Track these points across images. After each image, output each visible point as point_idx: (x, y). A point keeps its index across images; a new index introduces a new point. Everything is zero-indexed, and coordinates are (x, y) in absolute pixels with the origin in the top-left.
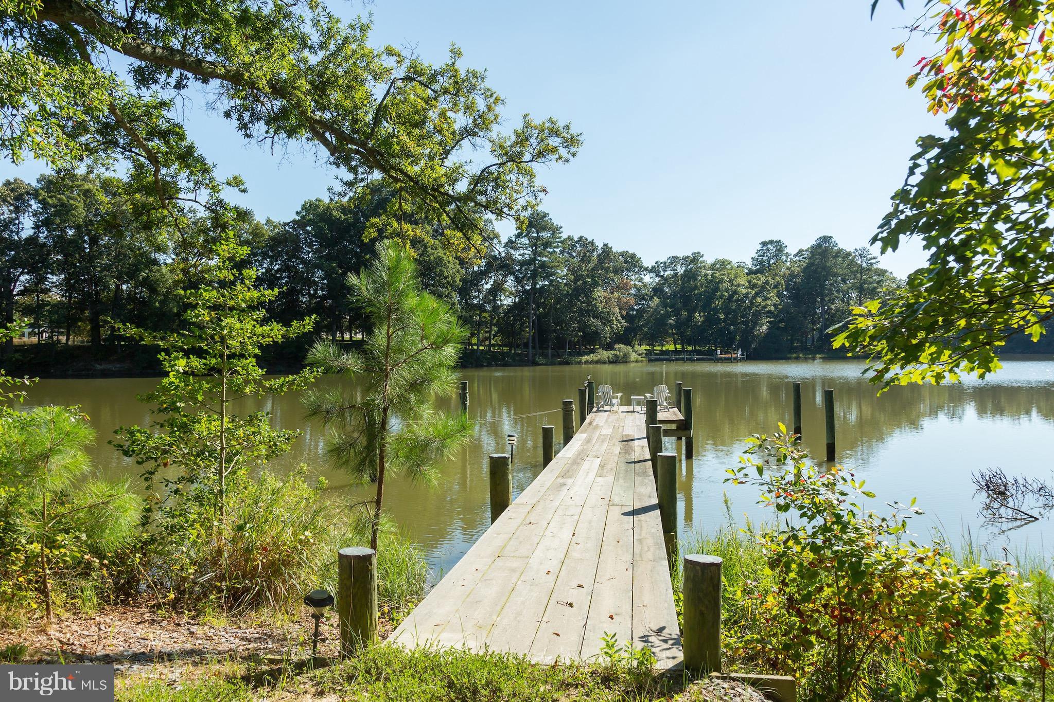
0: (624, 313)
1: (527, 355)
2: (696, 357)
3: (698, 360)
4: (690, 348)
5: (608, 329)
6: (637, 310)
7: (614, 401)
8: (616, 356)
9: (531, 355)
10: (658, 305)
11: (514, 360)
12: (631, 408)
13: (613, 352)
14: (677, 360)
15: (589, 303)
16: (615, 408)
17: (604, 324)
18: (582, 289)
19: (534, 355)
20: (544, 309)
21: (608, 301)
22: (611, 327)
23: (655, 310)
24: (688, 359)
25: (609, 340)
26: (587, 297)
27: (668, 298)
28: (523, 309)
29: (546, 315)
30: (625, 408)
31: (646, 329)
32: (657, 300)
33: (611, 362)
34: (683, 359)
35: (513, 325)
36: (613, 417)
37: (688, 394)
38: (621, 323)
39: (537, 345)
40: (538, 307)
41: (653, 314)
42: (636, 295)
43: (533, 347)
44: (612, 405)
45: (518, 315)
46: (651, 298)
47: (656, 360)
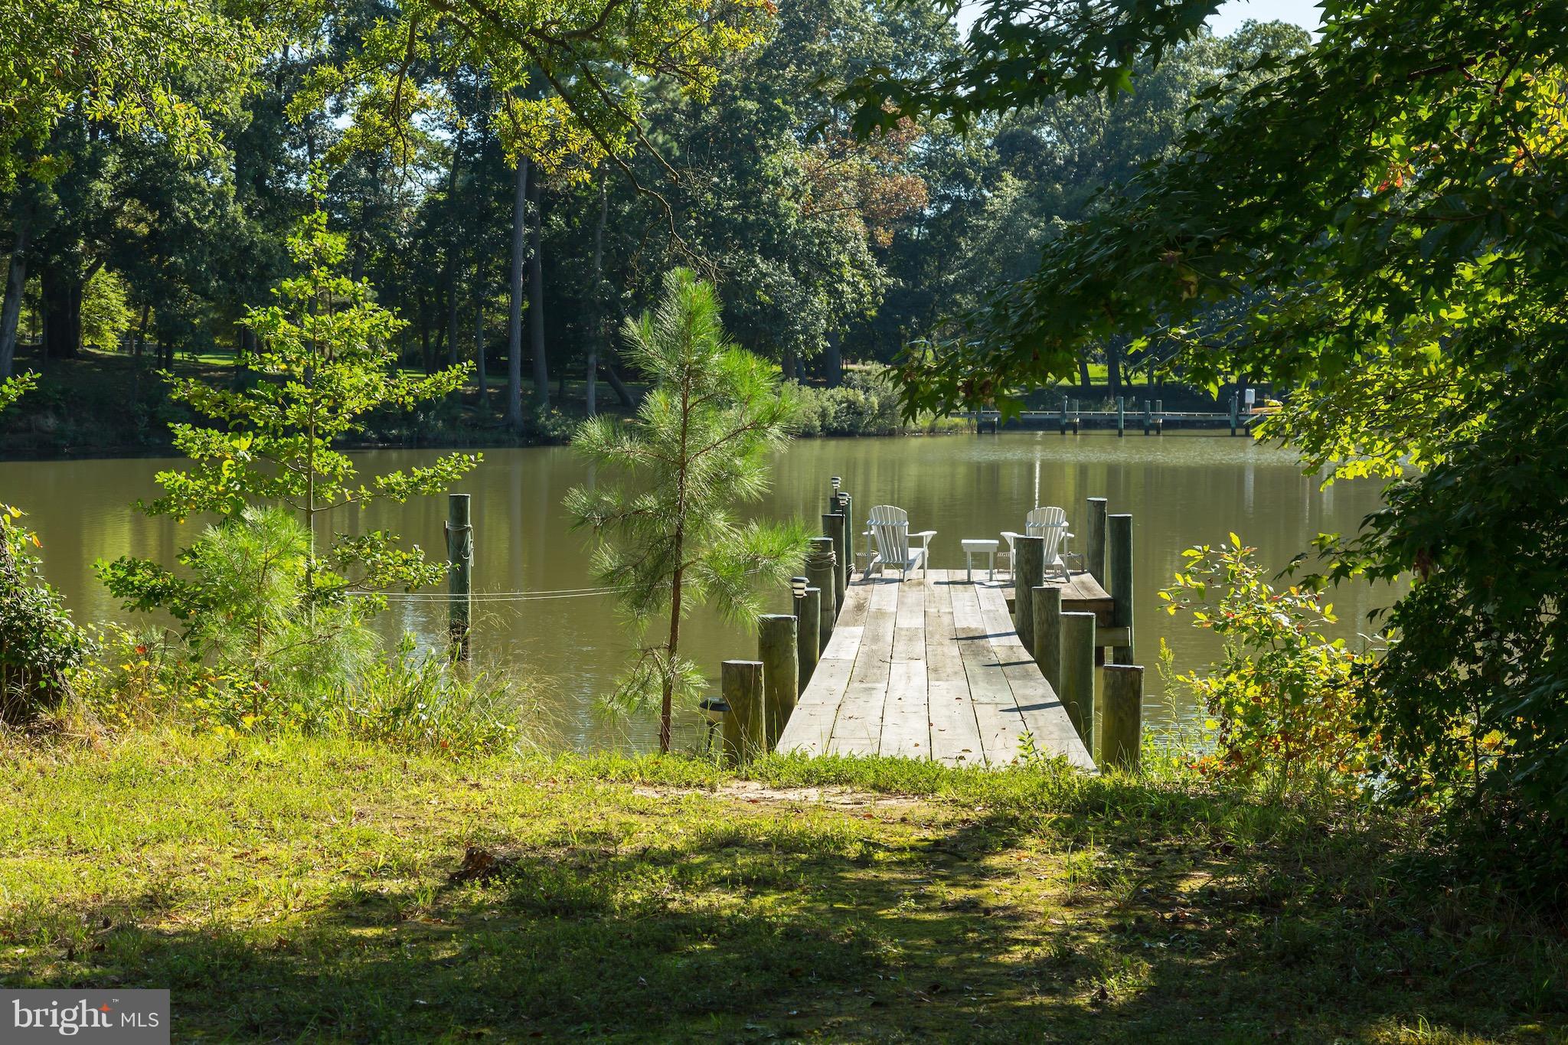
0: (884, 237)
1: (502, 400)
2: (1161, 416)
3: (1169, 425)
4: (1140, 379)
5: (820, 301)
6: (930, 223)
7: (913, 553)
8: (852, 406)
9: (517, 404)
10: (1018, 207)
11: (452, 422)
12: (961, 575)
13: (839, 392)
14: (1089, 424)
15: (748, 199)
16: (915, 574)
17: (806, 281)
18: (722, 144)
19: (532, 403)
20: (568, 217)
21: (823, 185)
22: (834, 293)
23: (1008, 223)
24: (1131, 424)
25: (822, 344)
26: (741, 175)
27: (1057, 174)
28: (486, 216)
29: (573, 243)
30: (942, 575)
31: (967, 301)
32: (1012, 186)
33: (832, 433)
34: (1111, 423)
35: (446, 282)
36: (913, 595)
37: (1122, 527)
38: (868, 276)
39: (542, 367)
40: (546, 207)
41: (999, 238)
42: (930, 163)
43: (528, 370)
44: (905, 565)
45: (465, 242)
46: (991, 177)
47: (1011, 425)
